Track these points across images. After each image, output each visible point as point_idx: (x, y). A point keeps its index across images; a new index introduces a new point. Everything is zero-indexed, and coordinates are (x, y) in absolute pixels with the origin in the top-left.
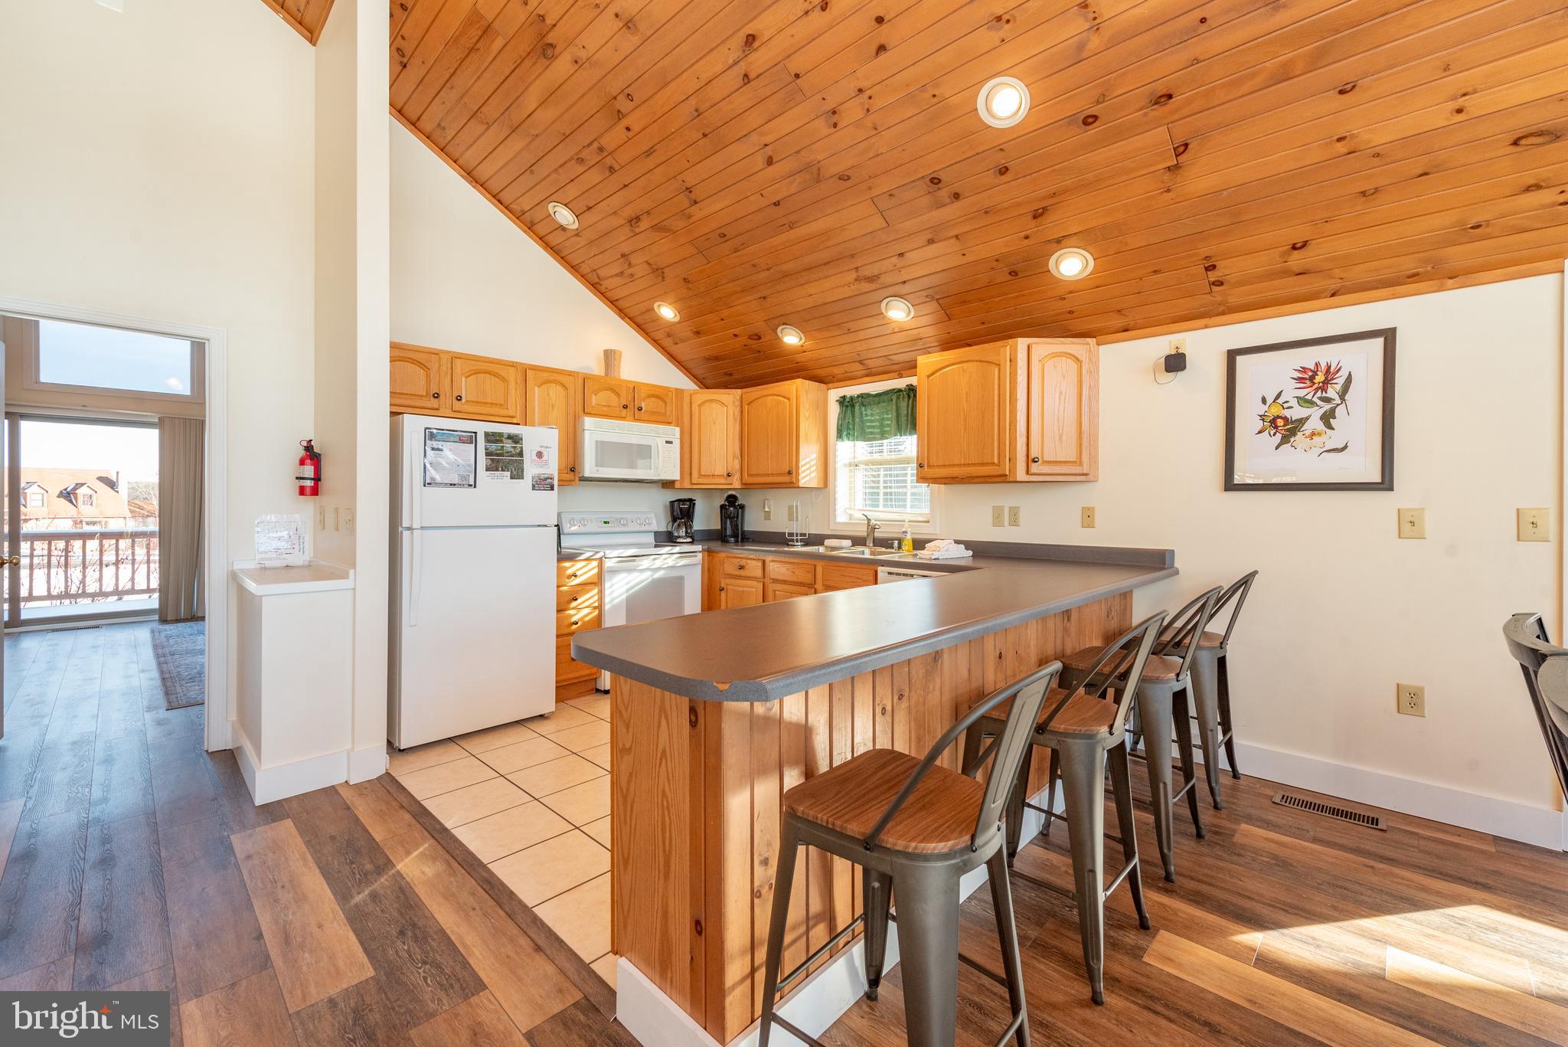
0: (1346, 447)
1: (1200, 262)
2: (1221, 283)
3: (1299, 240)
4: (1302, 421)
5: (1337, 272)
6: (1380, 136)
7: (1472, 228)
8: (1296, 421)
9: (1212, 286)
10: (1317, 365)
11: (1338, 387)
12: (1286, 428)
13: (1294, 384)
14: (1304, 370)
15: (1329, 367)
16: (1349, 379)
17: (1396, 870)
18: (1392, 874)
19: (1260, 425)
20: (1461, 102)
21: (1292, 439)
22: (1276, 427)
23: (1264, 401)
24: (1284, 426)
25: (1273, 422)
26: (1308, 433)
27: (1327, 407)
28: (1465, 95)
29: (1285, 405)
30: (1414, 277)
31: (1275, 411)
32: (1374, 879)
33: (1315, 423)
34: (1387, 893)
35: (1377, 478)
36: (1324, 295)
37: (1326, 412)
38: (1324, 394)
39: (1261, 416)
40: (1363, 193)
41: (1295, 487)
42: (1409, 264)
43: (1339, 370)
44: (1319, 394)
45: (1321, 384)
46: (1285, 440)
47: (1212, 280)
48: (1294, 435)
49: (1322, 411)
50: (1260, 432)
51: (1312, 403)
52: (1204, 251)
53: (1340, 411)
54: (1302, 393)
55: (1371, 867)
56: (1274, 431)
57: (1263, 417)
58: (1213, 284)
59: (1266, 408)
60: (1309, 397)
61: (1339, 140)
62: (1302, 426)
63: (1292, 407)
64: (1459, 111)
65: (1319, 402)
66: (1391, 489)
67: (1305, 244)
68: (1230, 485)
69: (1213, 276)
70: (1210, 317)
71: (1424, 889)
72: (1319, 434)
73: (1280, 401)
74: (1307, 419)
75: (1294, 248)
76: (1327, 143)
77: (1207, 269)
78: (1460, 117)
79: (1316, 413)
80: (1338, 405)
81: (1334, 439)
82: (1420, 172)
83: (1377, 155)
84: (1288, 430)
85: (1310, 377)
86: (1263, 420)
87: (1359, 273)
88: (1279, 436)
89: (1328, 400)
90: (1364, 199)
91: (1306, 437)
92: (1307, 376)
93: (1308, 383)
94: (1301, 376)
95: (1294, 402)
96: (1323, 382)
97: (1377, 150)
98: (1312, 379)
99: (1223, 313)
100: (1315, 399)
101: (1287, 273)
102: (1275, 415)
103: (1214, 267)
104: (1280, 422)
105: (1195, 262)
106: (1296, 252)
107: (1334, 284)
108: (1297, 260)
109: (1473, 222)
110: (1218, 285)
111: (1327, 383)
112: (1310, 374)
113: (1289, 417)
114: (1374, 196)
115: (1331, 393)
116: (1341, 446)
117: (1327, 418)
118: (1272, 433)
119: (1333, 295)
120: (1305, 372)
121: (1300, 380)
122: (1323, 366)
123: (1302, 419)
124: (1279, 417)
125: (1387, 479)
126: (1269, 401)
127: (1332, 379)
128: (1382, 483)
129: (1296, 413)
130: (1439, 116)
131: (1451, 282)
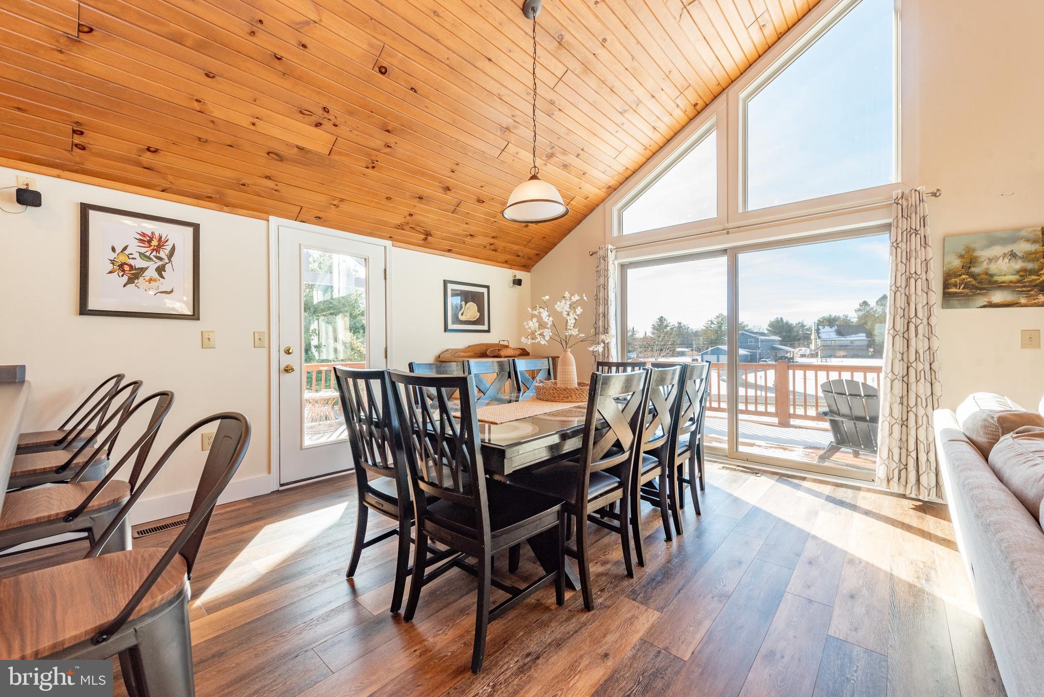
0: (172, 291)
1: (70, 123)
2: (84, 149)
3: (154, 146)
4: (143, 270)
5: (170, 178)
6: (218, 113)
7: (242, 184)
8: (139, 269)
9: (74, 147)
10: (153, 233)
11: (167, 252)
12: (131, 272)
13: (136, 243)
14: (144, 235)
15: (160, 238)
16: (173, 248)
17: (226, 533)
18: (226, 535)
19: (110, 267)
20: (255, 120)
21: (136, 281)
22: (123, 271)
23: (113, 249)
24: (130, 271)
25: (121, 266)
26: (147, 278)
27: (160, 263)
28: (257, 118)
29: (130, 256)
30: (209, 198)
31: (122, 259)
32: (220, 542)
33: (151, 273)
34: (231, 544)
35: (190, 313)
36: (158, 188)
37: (159, 266)
38: (158, 255)
39: (111, 260)
40: (200, 139)
41: (139, 314)
42: (208, 190)
43: (167, 241)
44: (154, 253)
45: (155, 247)
46: (131, 281)
47: (76, 141)
48: (138, 278)
49: (157, 265)
50: (110, 272)
51: (149, 259)
52: (78, 116)
53: (168, 267)
54: (143, 250)
55: (215, 538)
56: (122, 273)
57: (113, 262)
58: (76, 145)
59: (115, 255)
60: (147, 254)
61: (198, 101)
62: (144, 272)
63: (135, 259)
64: (254, 124)
65: (154, 259)
66: (198, 319)
67: (156, 151)
68: (84, 310)
69: (77, 140)
70: (63, 170)
71: (244, 533)
72: (155, 280)
73: (127, 252)
74: (146, 268)
75: (149, 149)
76: (190, 98)
77: (74, 131)
78: (252, 127)
79: (152, 266)
80: (167, 263)
81: (165, 285)
82: (229, 143)
83: (213, 122)
84: (132, 274)
85: (148, 240)
86: (113, 264)
87: (183, 184)
88: (125, 278)
89: (160, 259)
90: (199, 142)
91: (146, 281)
92: (146, 239)
93: (147, 245)
94: (142, 238)
95: (137, 255)
96: (157, 246)
97: (214, 119)
98: (149, 242)
99: (76, 171)
100: (151, 256)
101: (138, 164)
102: (123, 261)
103: (82, 133)
104: (126, 268)
105: (66, 121)
106: (149, 153)
107: (165, 185)
108: (147, 158)
109: (243, 182)
110: (80, 148)
111: (160, 248)
112: (148, 239)
113: (133, 265)
114: (204, 143)
115: (162, 254)
116: (169, 290)
117: (160, 270)
118: (121, 274)
119: (163, 191)
120: (144, 236)
121: (141, 241)
122: (157, 235)
123: (143, 268)
124: (125, 264)
125: (196, 313)
126: (118, 250)
127: (163, 246)
128: (194, 315)
129: (139, 263)
130: (245, 122)
131: (225, 208)
